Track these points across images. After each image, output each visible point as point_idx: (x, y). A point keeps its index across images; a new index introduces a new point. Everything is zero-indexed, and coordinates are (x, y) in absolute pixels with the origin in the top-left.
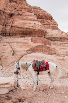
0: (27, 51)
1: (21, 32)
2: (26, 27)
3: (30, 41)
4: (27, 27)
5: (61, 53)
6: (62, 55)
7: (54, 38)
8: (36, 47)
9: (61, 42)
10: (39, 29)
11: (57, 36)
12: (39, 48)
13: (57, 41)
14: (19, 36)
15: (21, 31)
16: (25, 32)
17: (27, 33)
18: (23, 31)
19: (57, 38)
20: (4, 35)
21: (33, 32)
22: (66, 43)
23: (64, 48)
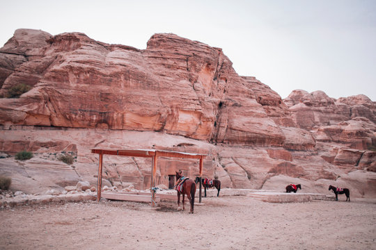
0: (268, 173)
1: (245, 139)
2: (255, 131)
3: (268, 157)
4: (258, 131)
5: (310, 175)
6: (313, 178)
7: (292, 145)
8: (279, 165)
9: (305, 153)
10: (276, 135)
11: (298, 142)
12: (282, 168)
13: (298, 151)
14: (241, 145)
15: (248, 137)
16: (252, 139)
17: (256, 141)
18: (251, 138)
19: (298, 145)
20: (214, 141)
21: (267, 140)
22: (313, 154)
23: (312, 164)
